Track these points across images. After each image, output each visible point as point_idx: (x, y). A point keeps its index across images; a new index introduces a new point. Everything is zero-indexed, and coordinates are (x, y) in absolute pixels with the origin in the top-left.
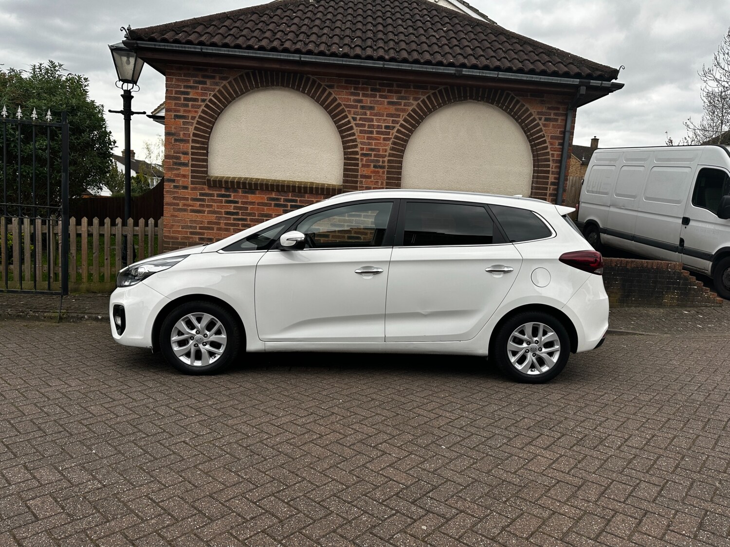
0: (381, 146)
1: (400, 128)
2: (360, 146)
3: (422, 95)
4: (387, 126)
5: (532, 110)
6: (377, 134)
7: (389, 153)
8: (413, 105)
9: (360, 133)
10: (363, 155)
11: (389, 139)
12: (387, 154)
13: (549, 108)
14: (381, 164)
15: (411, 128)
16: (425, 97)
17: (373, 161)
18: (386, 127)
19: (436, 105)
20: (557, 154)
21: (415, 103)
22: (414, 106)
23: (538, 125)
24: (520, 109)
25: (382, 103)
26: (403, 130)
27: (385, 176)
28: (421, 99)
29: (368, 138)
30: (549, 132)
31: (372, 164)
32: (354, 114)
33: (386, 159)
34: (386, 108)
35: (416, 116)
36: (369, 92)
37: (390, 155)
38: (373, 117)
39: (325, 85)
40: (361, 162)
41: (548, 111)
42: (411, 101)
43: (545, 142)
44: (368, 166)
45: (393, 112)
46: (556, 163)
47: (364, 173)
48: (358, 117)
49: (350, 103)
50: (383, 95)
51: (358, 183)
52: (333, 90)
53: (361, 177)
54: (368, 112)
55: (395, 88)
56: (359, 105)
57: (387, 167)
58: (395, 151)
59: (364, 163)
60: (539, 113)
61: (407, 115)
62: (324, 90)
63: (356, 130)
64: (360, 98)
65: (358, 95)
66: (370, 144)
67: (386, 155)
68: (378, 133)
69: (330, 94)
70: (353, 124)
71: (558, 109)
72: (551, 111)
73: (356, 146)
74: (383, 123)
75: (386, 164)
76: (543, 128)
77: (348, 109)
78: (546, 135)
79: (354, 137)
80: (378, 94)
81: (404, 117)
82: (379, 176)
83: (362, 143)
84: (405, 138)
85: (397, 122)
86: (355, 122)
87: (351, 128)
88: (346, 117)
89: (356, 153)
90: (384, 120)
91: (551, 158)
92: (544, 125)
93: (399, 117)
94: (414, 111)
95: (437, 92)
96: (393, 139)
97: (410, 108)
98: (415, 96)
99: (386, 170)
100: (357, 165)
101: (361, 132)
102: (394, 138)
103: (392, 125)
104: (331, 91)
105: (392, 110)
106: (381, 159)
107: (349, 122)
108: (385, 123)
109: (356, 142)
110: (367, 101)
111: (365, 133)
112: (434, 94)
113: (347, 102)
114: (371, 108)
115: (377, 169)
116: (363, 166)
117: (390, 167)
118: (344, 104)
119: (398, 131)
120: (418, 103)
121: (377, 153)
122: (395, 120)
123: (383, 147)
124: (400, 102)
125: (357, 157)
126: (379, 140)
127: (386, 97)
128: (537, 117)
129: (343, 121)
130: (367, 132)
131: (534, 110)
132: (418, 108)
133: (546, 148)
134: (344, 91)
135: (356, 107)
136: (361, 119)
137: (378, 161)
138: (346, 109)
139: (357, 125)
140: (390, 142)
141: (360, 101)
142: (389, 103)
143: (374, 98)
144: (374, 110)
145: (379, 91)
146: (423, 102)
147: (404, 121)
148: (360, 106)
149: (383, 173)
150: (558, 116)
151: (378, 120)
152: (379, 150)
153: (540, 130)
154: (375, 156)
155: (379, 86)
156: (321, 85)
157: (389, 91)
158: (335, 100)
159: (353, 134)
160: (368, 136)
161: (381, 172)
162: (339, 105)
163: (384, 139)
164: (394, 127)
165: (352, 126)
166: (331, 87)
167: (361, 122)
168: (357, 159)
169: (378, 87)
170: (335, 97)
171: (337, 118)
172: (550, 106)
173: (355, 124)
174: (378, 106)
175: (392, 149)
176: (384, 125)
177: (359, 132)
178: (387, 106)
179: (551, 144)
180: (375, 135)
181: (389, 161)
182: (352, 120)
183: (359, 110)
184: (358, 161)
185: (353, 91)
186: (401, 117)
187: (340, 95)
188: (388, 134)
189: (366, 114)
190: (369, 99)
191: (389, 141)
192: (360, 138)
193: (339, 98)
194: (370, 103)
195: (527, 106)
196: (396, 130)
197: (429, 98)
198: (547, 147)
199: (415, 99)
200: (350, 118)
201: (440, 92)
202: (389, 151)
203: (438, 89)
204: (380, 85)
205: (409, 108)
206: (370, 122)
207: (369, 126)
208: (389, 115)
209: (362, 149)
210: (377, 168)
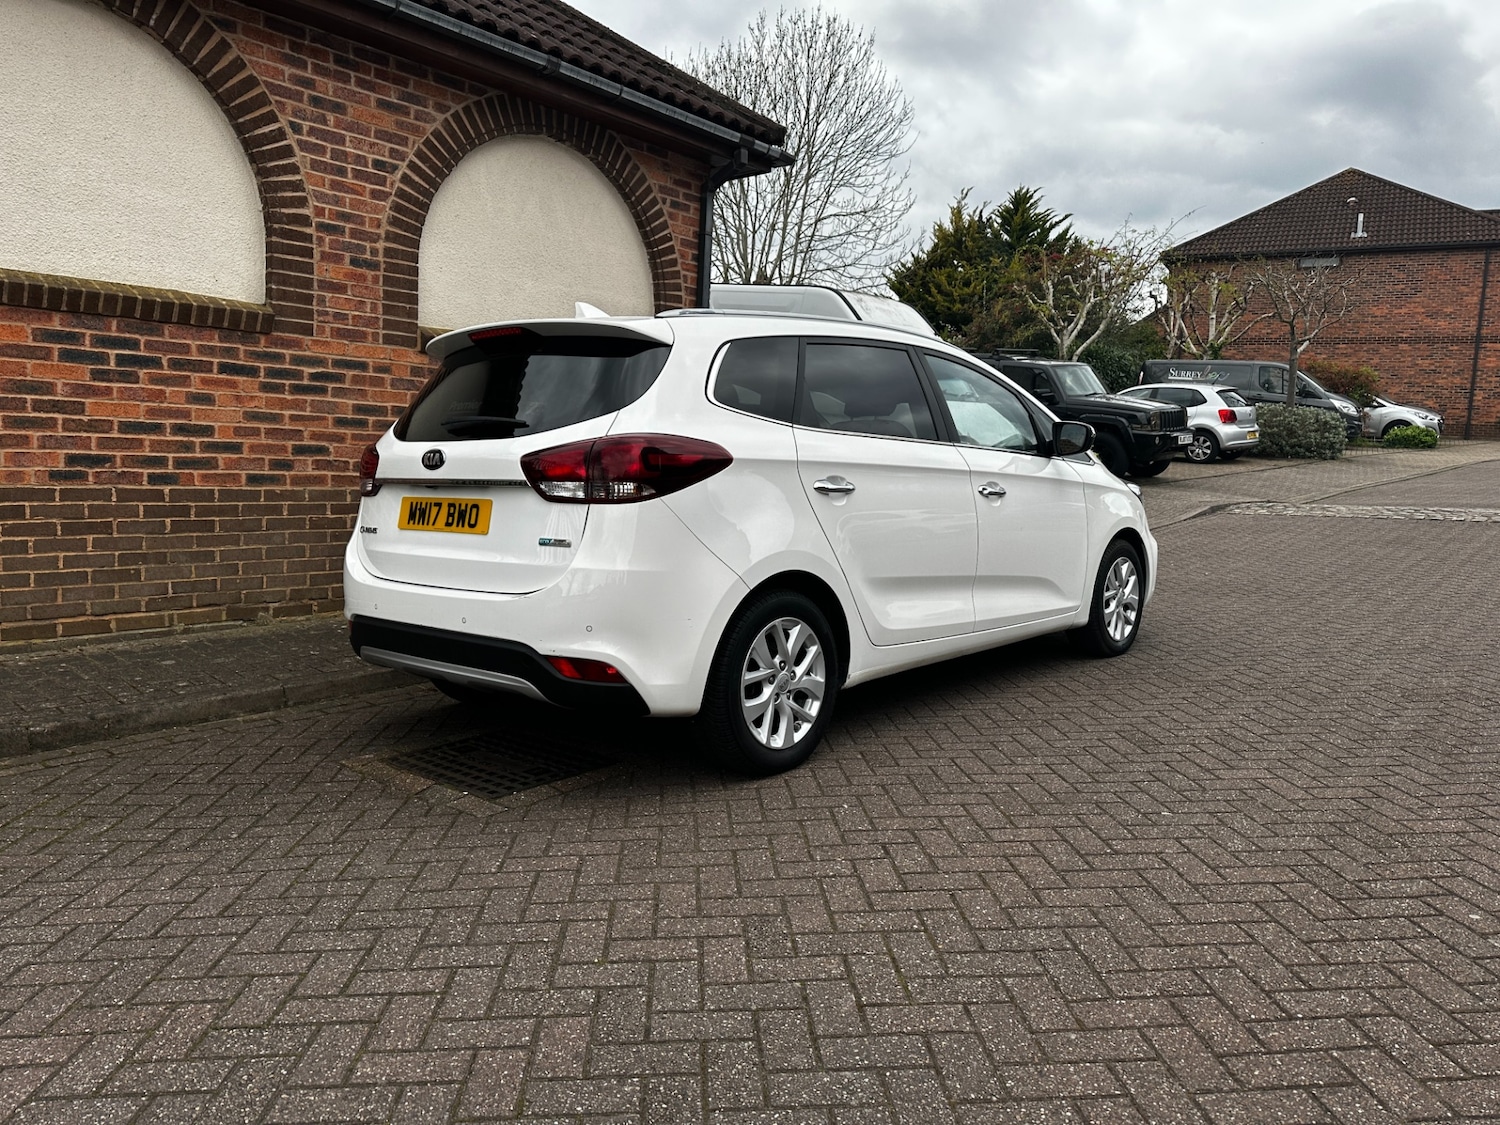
0: (367, 212)
1: (409, 172)
2: (313, 202)
3: (453, 100)
4: (378, 160)
5: (651, 181)
6: (355, 177)
7: (388, 233)
8: (435, 120)
9: (313, 168)
10: (321, 227)
11: (383, 196)
12: (382, 232)
13: (677, 182)
14: (368, 256)
15: (434, 176)
16: (459, 108)
17: (348, 247)
18: (377, 164)
19: (484, 131)
20: (692, 277)
21: (440, 117)
22: (437, 125)
23: (660, 214)
24: (632, 174)
25: (364, 101)
26: (417, 179)
27: (381, 288)
28: (452, 111)
29: (334, 185)
30: (679, 231)
31: (347, 256)
32: (295, 115)
33: (381, 245)
34: (373, 116)
35: (442, 150)
36: (332, 66)
37: (389, 237)
38: (343, 132)
39: (210, 17)
40: (319, 245)
41: (674, 187)
42: (430, 110)
43: (671, 250)
44: (338, 259)
45: (392, 129)
46: (691, 294)
47: (328, 277)
48: (306, 125)
49: (284, 84)
50: (364, 80)
51: (314, 303)
52: (234, 36)
53: (321, 288)
54: (331, 117)
55: (392, 70)
56: (307, 92)
57: (383, 266)
58: (401, 228)
59: (327, 249)
60: (662, 189)
61: (423, 143)
62: (206, 33)
63: (299, 157)
64: (309, 74)
65: (303, 66)
66: (338, 201)
67: (379, 236)
68: (358, 174)
69: (223, 47)
70: (291, 140)
71: (689, 187)
72: (679, 189)
73: (302, 203)
74: (369, 152)
75: (381, 258)
76: (670, 222)
77: (278, 98)
78: (673, 235)
79: (298, 177)
80: (352, 74)
81: (416, 146)
82: (366, 288)
83: (320, 197)
84: (421, 198)
85: (402, 157)
86: (297, 137)
87: (287, 152)
88: (272, 118)
89: (304, 220)
90: (372, 145)
91: (683, 285)
92: (672, 216)
93: (406, 145)
94: (437, 134)
95: (483, 101)
96: (392, 198)
97: (430, 128)
98: (440, 100)
99: (381, 273)
100: (309, 253)
101: (315, 165)
102: (396, 195)
103: (390, 160)
104: (229, 38)
105: (389, 122)
106: (368, 245)
107: (280, 135)
108: (373, 153)
109: (304, 190)
110: (328, 88)
111: (325, 171)
112: (478, 104)
113: (273, 77)
114: (338, 108)
115: (359, 270)
116: (324, 257)
117: (390, 267)
118: (264, 82)
119: (405, 179)
120: (446, 119)
121: (359, 227)
122: (398, 151)
123: (371, 213)
124: (407, 107)
125: (308, 230)
126: (361, 195)
127: (372, 87)
128: (659, 196)
129: (266, 129)
130: (329, 168)
131: (655, 181)
132: (445, 129)
133: (674, 263)
134: (266, 46)
135: (298, 97)
136: (312, 131)
137: (362, 249)
138: (273, 98)
139: (304, 146)
140: (387, 204)
141: (309, 84)
142: (381, 104)
143: (345, 82)
144: (345, 114)
145: (356, 67)
146: (456, 116)
147: (416, 155)
148: (310, 96)
149: (376, 279)
150: (690, 201)
151: (357, 144)
152: (361, 221)
153: (664, 226)
154: (354, 234)
155: (356, 55)
156: (198, 15)
157: (379, 74)
158: (238, 65)
159: (294, 169)
160: (332, 181)
161: (370, 278)
162: (251, 82)
163: (375, 194)
164: (395, 168)
165: (289, 147)
166: (228, 26)
167: (313, 140)
168: (308, 238)
169: (352, 57)
170: (238, 57)
171: (248, 117)
172: (677, 177)
173: (300, 143)
174: (354, 104)
175: (394, 222)
176: (371, 157)
177: (308, 166)
178: (376, 112)
179: (682, 256)
180: (350, 180)
181: (388, 252)
182: (288, 130)
183: (305, 106)
184: (311, 242)
185: (287, 51)
186: (410, 146)
187: (252, 53)
188: (382, 181)
189: (325, 121)
190: (331, 84)
191: (384, 200)
192: (315, 183)
193: (251, 61)
194: (335, 94)
195: (643, 169)
196: (399, 175)
197: (467, 110)
198: (676, 260)
199: (441, 108)
200: (283, 122)
201: (489, 101)
202: (385, 227)
203: (485, 96)
204: (358, 52)
205: (428, 126)
206: (337, 144)
207: (336, 155)
208: (382, 135)
209: (320, 212)
210: (360, 266)
